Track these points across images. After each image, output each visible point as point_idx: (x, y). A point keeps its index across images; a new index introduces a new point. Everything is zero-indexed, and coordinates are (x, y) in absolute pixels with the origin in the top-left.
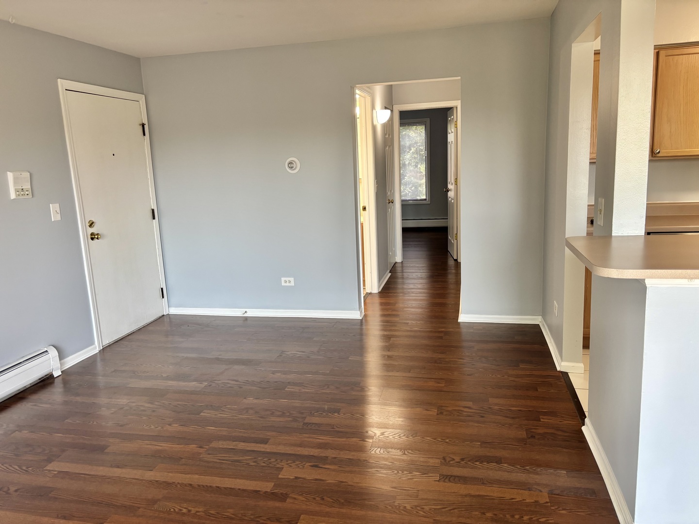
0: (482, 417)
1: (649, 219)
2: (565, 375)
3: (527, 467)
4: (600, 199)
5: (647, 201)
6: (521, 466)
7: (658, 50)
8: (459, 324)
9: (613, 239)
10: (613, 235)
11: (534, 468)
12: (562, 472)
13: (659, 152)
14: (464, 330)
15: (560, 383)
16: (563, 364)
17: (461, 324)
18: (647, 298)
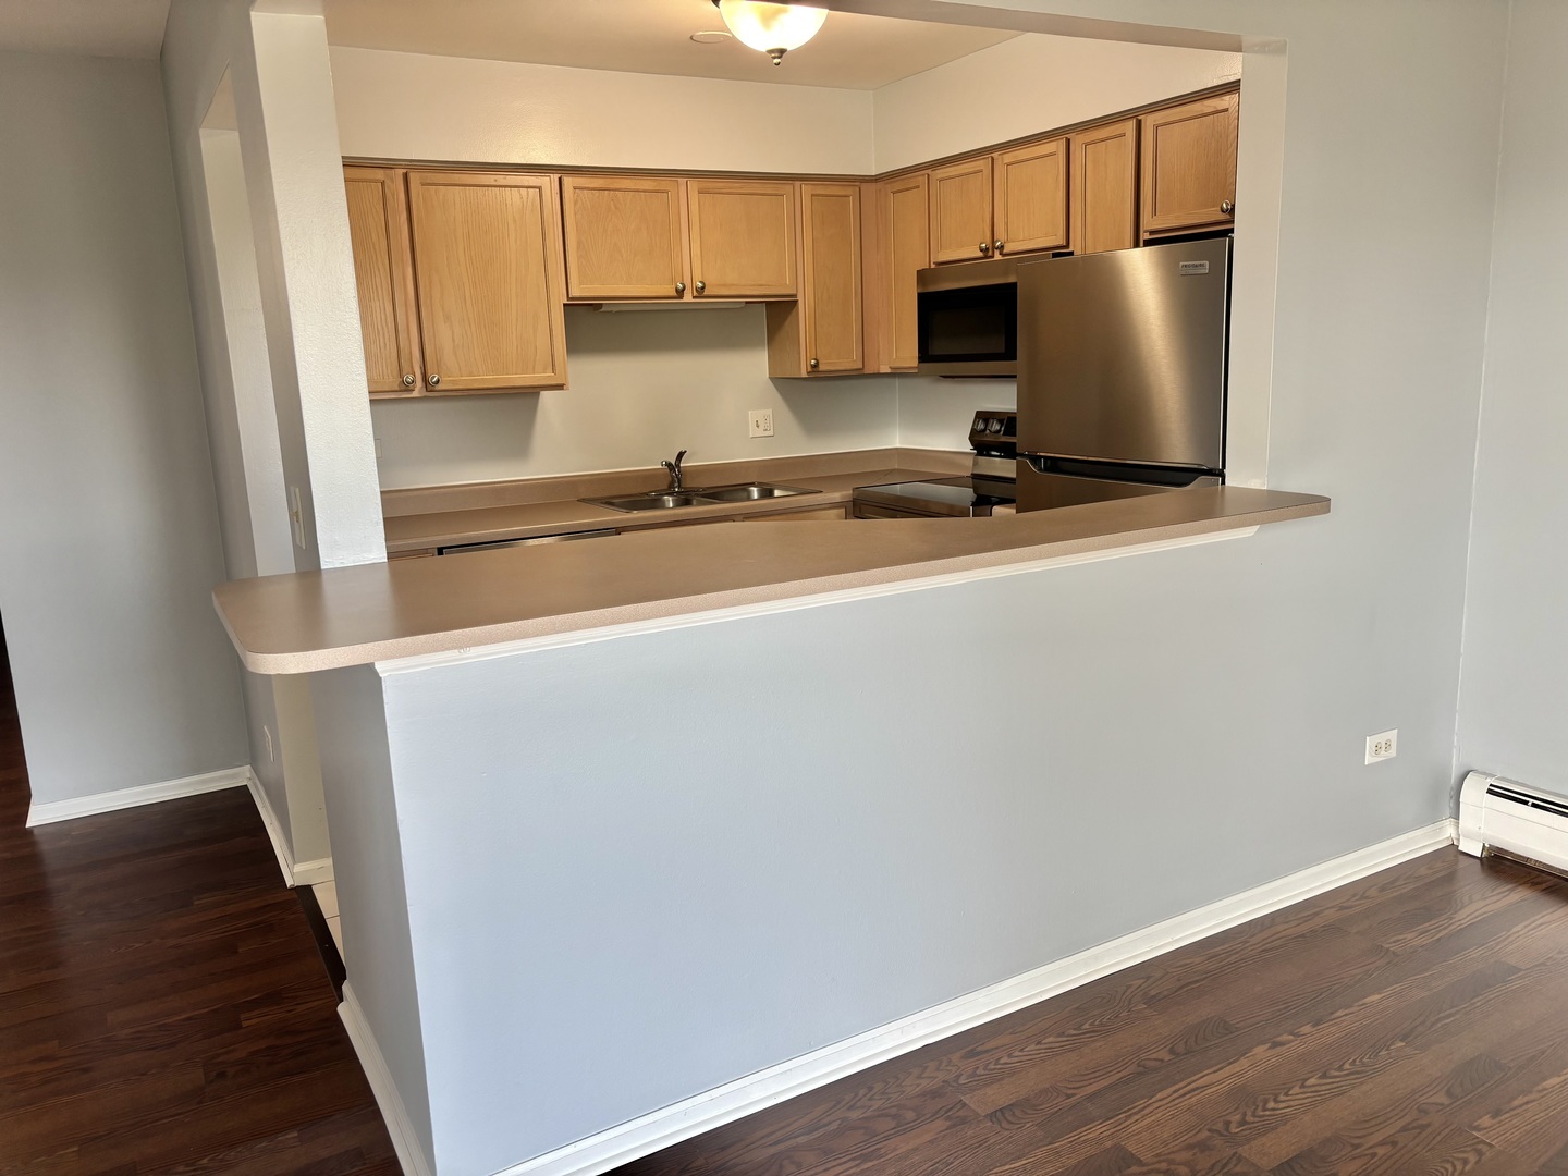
0: (86, 1071)
1: (391, 524)
2: (306, 892)
3: (202, 1162)
4: (292, 488)
5: (381, 487)
6: (187, 1165)
7: (405, 171)
8: (31, 831)
9: (325, 577)
10: (323, 567)
11: (220, 1157)
12: (288, 1136)
13: (438, 382)
14: (45, 847)
15: (293, 916)
16: (298, 868)
17: (36, 832)
18: (385, 701)
